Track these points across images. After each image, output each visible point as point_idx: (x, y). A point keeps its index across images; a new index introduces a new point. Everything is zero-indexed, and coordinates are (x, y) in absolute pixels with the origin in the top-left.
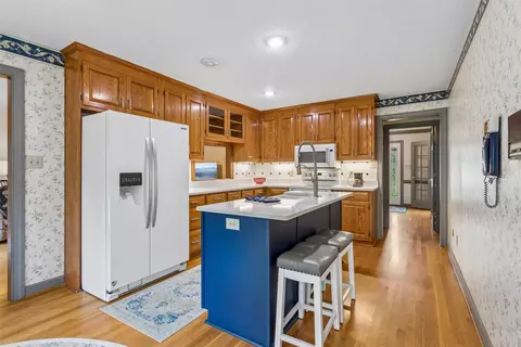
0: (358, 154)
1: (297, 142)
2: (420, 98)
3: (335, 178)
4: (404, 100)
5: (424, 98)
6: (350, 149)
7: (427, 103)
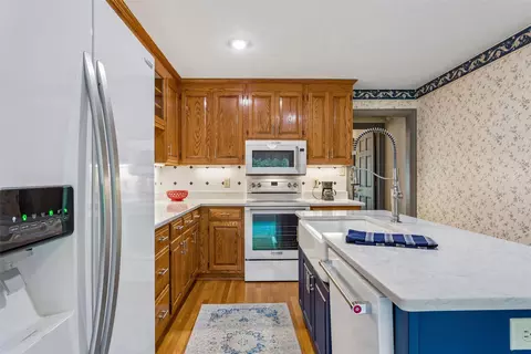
0: (335, 157)
1: (248, 135)
2: (391, 94)
3: (296, 190)
4: (375, 94)
5: (396, 94)
6: (324, 151)
7: (398, 101)
